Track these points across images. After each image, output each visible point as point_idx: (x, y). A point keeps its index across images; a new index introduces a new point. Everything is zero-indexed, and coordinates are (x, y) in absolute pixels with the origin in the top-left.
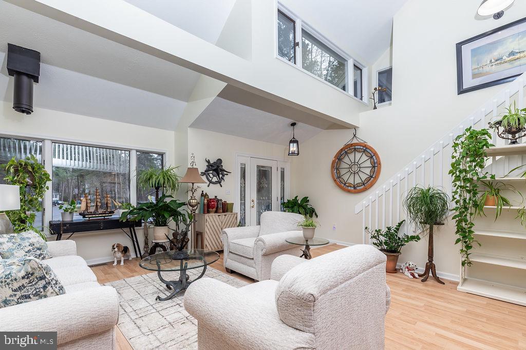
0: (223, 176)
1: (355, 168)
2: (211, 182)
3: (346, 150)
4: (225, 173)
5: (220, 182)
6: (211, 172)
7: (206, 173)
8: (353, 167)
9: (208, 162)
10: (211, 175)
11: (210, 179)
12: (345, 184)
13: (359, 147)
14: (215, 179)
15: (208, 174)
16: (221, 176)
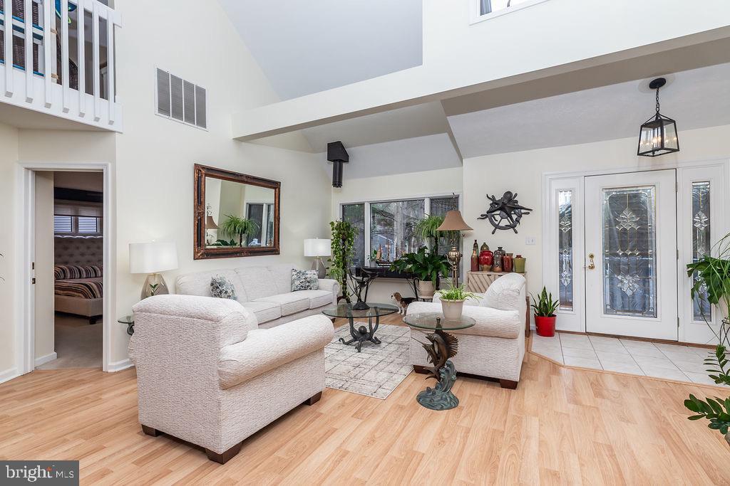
0: (520, 216)
2: (497, 227)
4: (523, 211)
5: (513, 227)
6: (498, 212)
7: (489, 215)
9: (493, 199)
10: (498, 218)
11: (497, 223)
14: (505, 222)
15: (493, 216)
16: (514, 217)
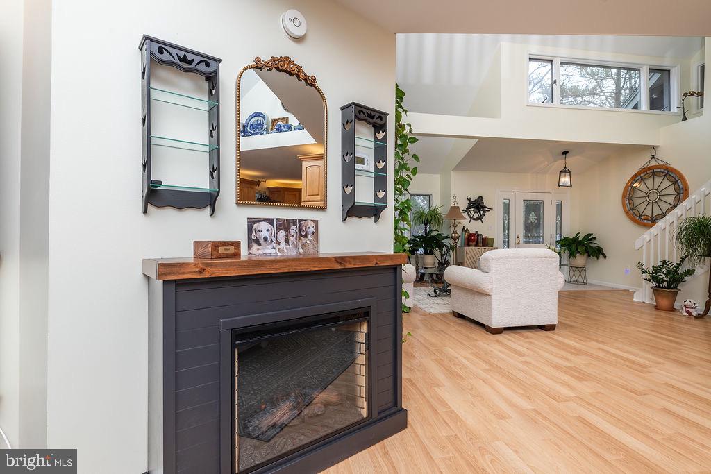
0: (485, 212)
1: (654, 197)
2: (472, 218)
3: (642, 175)
4: (486, 209)
6: (473, 209)
7: (467, 210)
8: (651, 195)
9: (469, 200)
12: (640, 217)
13: (659, 170)
15: (470, 211)
